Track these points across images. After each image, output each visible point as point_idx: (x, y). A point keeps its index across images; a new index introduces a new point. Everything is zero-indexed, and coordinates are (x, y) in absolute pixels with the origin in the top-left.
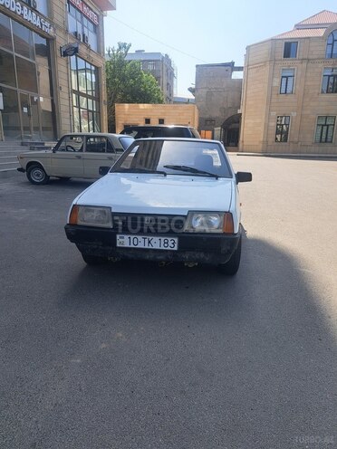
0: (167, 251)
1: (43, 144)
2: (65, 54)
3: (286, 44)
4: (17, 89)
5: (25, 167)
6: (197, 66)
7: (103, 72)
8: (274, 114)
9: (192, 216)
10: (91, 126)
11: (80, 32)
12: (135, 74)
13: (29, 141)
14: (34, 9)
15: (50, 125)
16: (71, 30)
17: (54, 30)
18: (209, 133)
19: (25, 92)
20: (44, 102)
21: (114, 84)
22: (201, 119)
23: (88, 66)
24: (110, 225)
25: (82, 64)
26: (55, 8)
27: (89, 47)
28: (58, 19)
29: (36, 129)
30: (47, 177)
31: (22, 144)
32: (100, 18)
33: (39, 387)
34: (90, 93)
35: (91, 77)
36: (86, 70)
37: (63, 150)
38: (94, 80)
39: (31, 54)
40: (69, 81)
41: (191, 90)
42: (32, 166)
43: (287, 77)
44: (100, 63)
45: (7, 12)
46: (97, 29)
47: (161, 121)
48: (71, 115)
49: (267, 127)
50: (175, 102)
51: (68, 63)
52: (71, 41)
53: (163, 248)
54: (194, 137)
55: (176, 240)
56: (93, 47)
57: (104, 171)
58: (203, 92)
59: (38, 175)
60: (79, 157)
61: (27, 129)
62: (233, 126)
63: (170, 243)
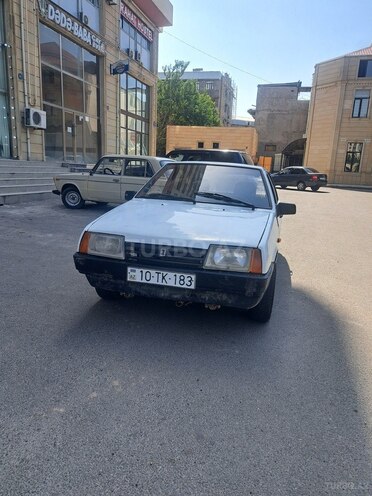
0: (184, 289)
1: (85, 166)
2: (115, 72)
3: (361, 61)
4: (63, 108)
5: (60, 190)
6: (259, 86)
7: (155, 91)
8: (343, 140)
10: (138, 149)
11: (132, 49)
12: (190, 94)
13: (71, 162)
14: (85, 25)
15: (95, 147)
16: (123, 47)
17: (105, 46)
18: (268, 160)
19: (70, 111)
20: (91, 121)
21: (167, 104)
22: (260, 144)
23: (139, 85)
24: (122, 256)
25: (132, 82)
26: (107, 23)
27: (141, 65)
28: (109, 35)
29: (80, 150)
30: (83, 201)
31: (63, 165)
32: (155, 35)
34: (139, 114)
35: (142, 97)
36: (136, 89)
37: (101, 173)
38: (144, 100)
39: (79, 73)
40: (118, 100)
41: (251, 112)
42: (69, 188)
43: (361, 99)
44: (151, 81)
45: (57, 27)
46: (152, 45)
47: (216, 145)
48: (118, 136)
49: (335, 154)
50: (233, 125)
51: (118, 81)
52: (122, 58)
53: (178, 285)
54: (246, 163)
55: (193, 277)
56: (146, 65)
57: (129, 196)
58: (264, 115)
59: (73, 199)
60: (116, 181)
61: (70, 150)
62: (297, 152)
63: (187, 280)
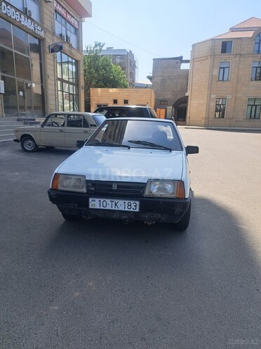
0: (130, 212)
1: (34, 120)
2: (53, 51)
3: (223, 42)
4: (15, 77)
5: (19, 139)
6: (154, 59)
7: (81, 64)
8: (213, 96)
9: (151, 184)
10: (72, 105)
11: (64, 34)
12: (106, 66)
13: (24, 117)
14: (29, 17)
15: (40, 105)
16: (57, 32)
17: (45, 32)
18: (163, 111)
19: (21, 80)
20: (36, 87)
21: (90, 73)
22: (156, 103)
23: (70, 59)
24: (84, 190)
25: (65, 58)
26: (45, 16)
27: (70, 46)
28: (47, 24)
29: (30, 108)
30: (36, 146)
31: (18, 120)
32: (80, 23)
33: (23, 331)
34: (71, 80)
35: (72, 68)
36: (68, 62)
37: (49, 125)
38: (74, 70)
39: (26, 51)
40: (55, 71)
41: (149, 78)
42: (25, 138)
43: (224, 68)
44: (79, 57)
45: (9, 19)
46: (77, 32)
47: (126, 102)
48: (56, 97)
49: (208, 106)
50: (136, 87)
51: (55, 58)
52: (57, 41)
53: (127, 209)
55: (138, 203)
56: (74, 45)
57: (80, 144)
58: (158, 79)
59: (30, 145)
60: (62, 131)
61: (22, 108)
62: (182, 105)
63: (133, 206)
